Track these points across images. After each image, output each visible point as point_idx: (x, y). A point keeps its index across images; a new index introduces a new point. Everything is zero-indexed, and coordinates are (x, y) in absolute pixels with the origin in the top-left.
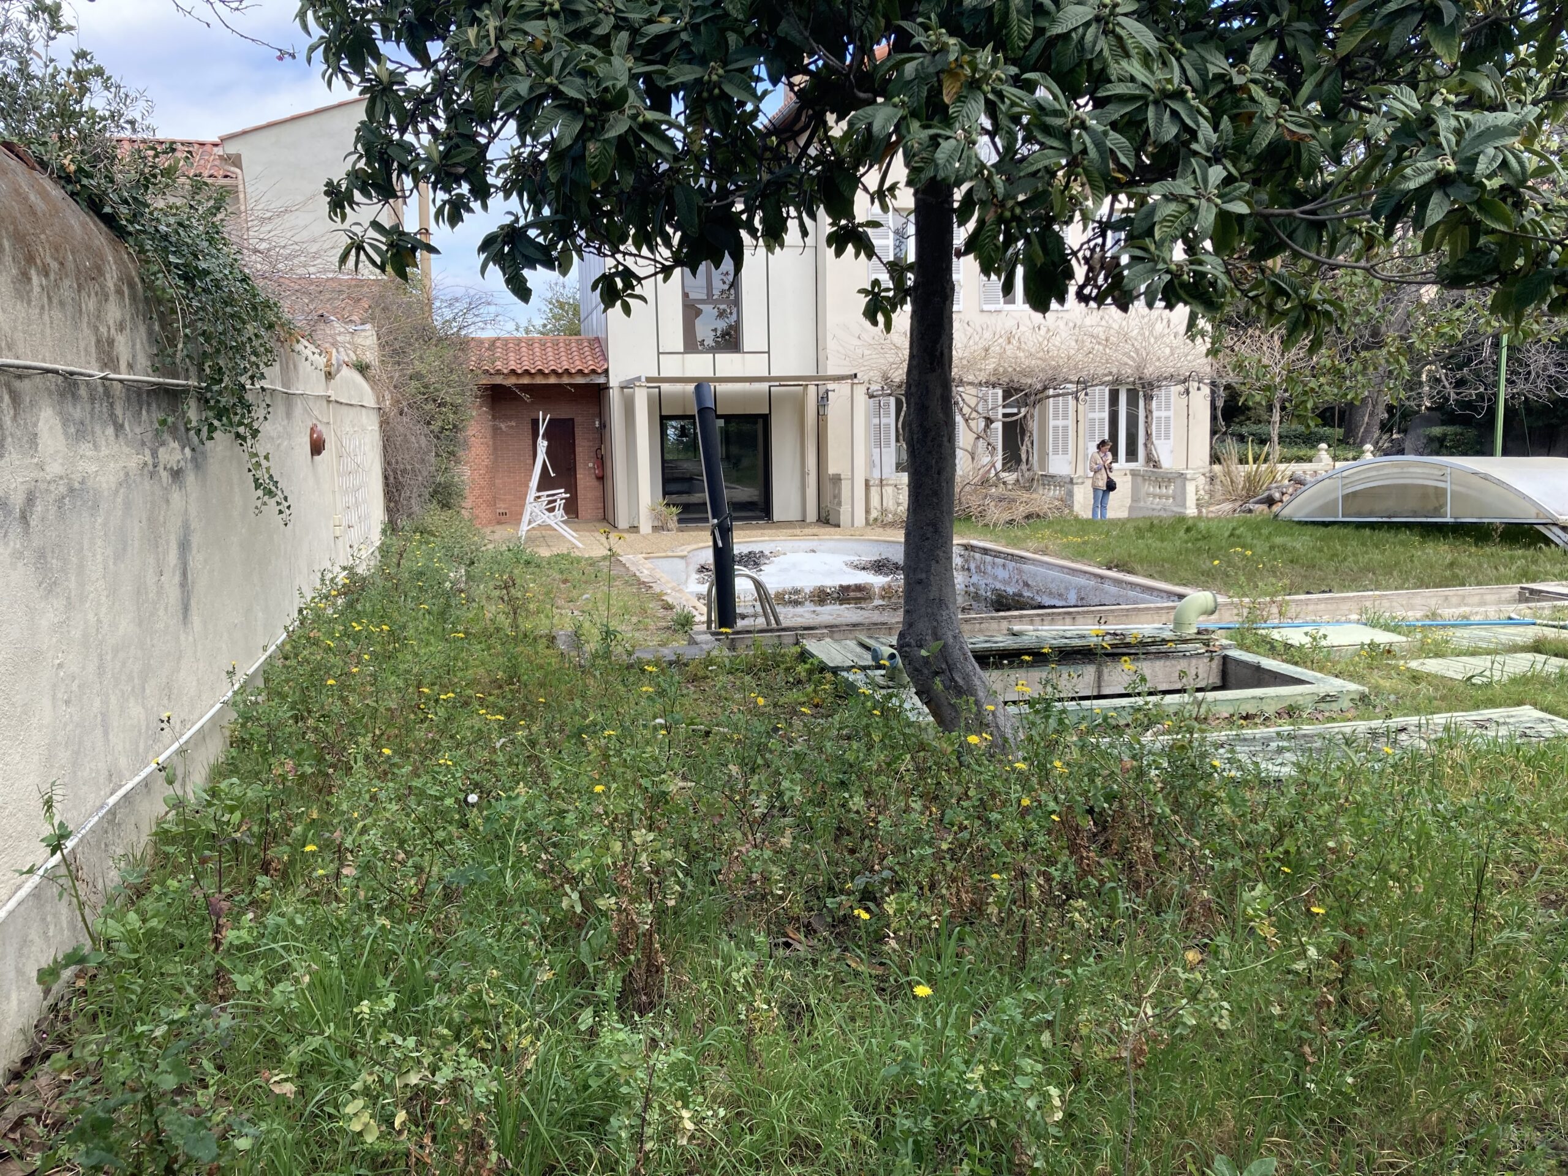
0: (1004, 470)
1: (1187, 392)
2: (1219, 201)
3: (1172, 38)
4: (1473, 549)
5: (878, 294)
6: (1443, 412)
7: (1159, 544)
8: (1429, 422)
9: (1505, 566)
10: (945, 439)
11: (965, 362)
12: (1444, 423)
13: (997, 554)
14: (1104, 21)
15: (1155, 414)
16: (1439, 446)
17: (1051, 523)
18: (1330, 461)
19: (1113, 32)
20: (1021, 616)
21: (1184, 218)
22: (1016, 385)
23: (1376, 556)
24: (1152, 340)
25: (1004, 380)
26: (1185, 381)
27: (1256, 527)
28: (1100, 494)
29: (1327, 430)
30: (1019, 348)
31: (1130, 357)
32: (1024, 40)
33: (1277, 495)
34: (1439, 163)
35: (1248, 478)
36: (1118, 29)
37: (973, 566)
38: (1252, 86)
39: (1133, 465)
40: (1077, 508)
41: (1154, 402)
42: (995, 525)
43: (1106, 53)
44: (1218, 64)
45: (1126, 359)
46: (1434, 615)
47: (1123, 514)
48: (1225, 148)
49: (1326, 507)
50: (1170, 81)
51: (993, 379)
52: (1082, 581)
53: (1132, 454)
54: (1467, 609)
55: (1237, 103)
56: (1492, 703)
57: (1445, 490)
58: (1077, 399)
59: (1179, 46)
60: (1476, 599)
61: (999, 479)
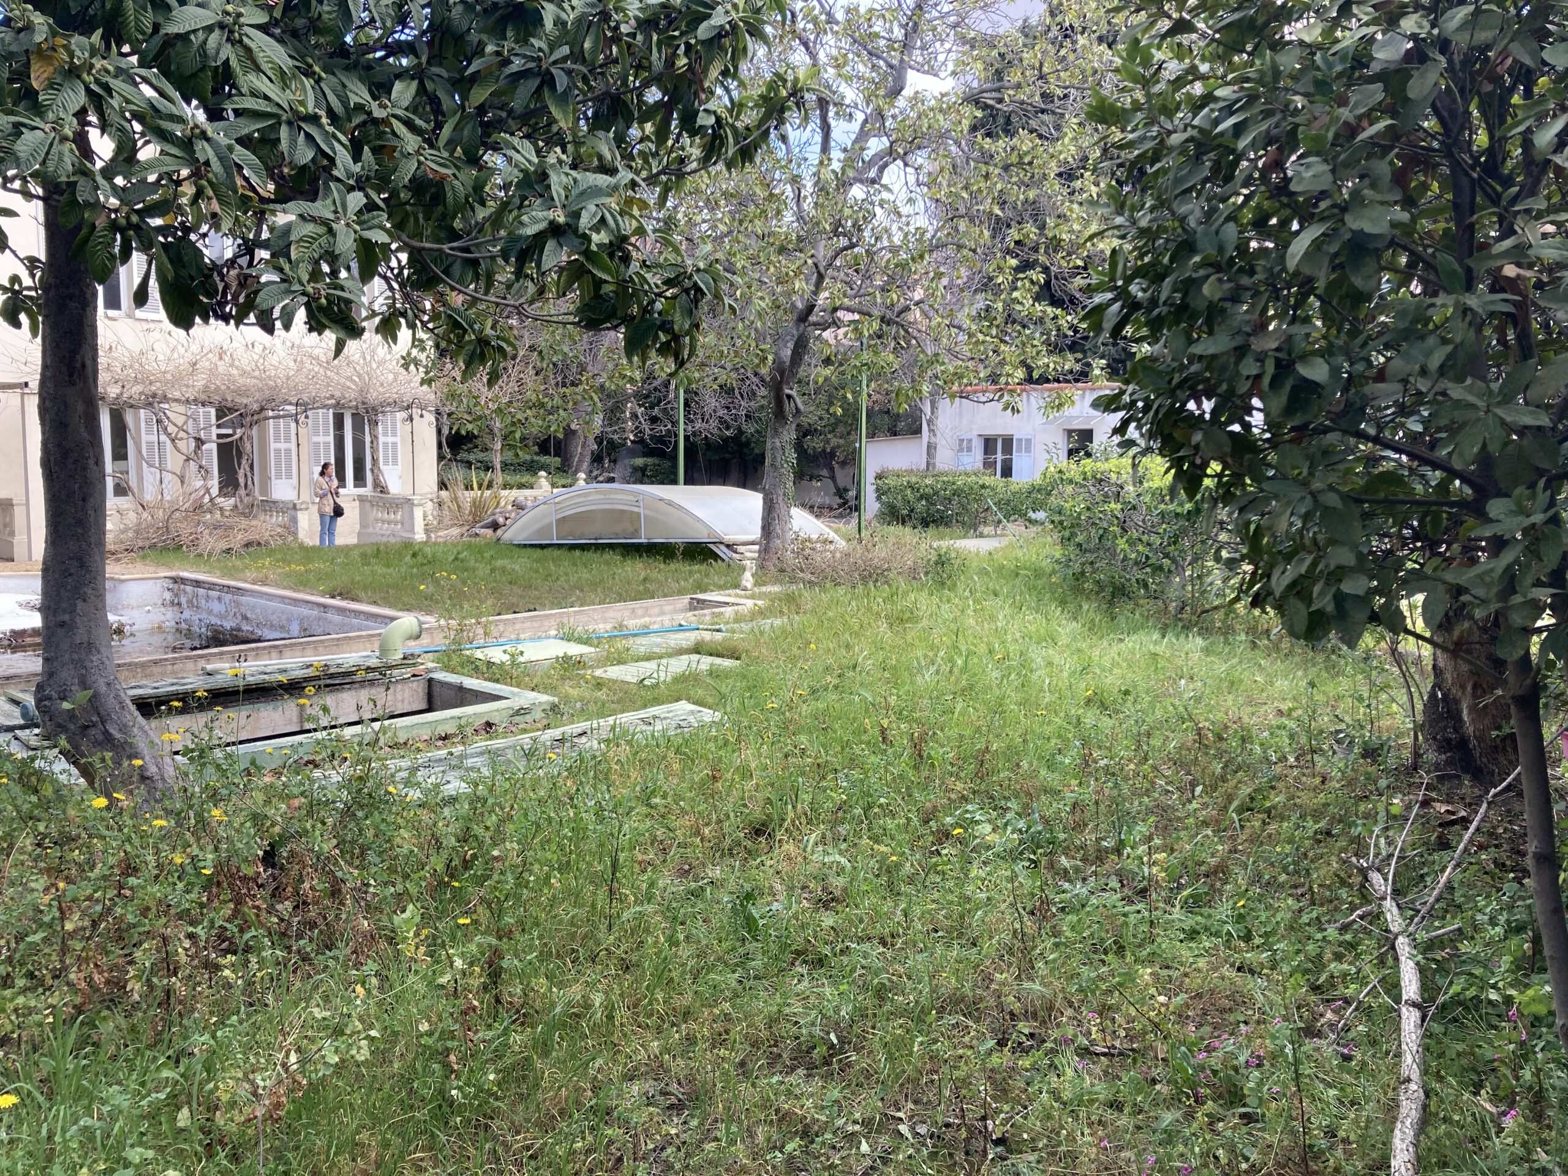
0: (219, 496)
1: (411, 419)
2: (358, 228)
3: (310, 61)
4: (662, 566)
5: (19, 292)
6: (643, 446)
7: (385, 570)
8: (633, 454)
9: (686, 580)
10: (91, 462)
11: (169, 377)
12: (645, 455)
13: (212, 586)
14: (229, 28)
15: (381, 439)
16: (642, 476)
17: (273, 551)
18: (549, 488)
19: (241, 42)
20: (222, 654)
21: (323, 241)
22: (229, 405)
23: (585, 575)
24: (374, 366)
25: (216, 398)
26: (408, 407)
27: (478, 551)
28: (328, 520)
29: (544, 459)
30: (232, 365)
31: (352, 380)
32: (143, 33)
33: (501, 520)
34: (551, 214)
35: (474, 502)
36: (245, 39)
37: (183, 600)
38: (393, 121)
39: (361, 491)
40: (302, 535)
41: (380, 427)
42: (210, 555)
43: (234, 63)
44: (359, 94)
45: (348, 384)
46: (621, 626)
47: (353, 540)
48: (368, 178)
49: (545, 530)
50: (302, 103)
51: (203, 397)
52: (305, 611)
53: (360, 479)
54: (647, 619)
55: (381, 135)
56: (657, 701)
57: (639, 514)
58: (297, 422)
59: (317, 69)
60: (656, 610)
61: (213, 504)
